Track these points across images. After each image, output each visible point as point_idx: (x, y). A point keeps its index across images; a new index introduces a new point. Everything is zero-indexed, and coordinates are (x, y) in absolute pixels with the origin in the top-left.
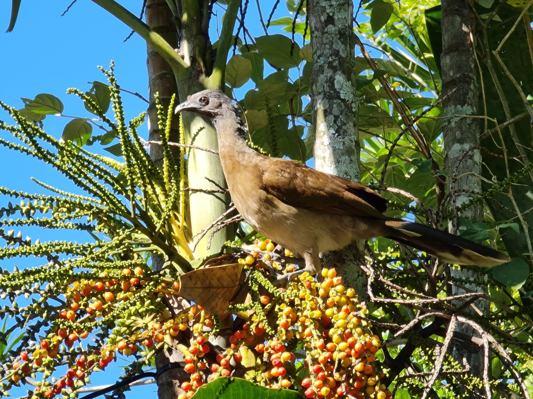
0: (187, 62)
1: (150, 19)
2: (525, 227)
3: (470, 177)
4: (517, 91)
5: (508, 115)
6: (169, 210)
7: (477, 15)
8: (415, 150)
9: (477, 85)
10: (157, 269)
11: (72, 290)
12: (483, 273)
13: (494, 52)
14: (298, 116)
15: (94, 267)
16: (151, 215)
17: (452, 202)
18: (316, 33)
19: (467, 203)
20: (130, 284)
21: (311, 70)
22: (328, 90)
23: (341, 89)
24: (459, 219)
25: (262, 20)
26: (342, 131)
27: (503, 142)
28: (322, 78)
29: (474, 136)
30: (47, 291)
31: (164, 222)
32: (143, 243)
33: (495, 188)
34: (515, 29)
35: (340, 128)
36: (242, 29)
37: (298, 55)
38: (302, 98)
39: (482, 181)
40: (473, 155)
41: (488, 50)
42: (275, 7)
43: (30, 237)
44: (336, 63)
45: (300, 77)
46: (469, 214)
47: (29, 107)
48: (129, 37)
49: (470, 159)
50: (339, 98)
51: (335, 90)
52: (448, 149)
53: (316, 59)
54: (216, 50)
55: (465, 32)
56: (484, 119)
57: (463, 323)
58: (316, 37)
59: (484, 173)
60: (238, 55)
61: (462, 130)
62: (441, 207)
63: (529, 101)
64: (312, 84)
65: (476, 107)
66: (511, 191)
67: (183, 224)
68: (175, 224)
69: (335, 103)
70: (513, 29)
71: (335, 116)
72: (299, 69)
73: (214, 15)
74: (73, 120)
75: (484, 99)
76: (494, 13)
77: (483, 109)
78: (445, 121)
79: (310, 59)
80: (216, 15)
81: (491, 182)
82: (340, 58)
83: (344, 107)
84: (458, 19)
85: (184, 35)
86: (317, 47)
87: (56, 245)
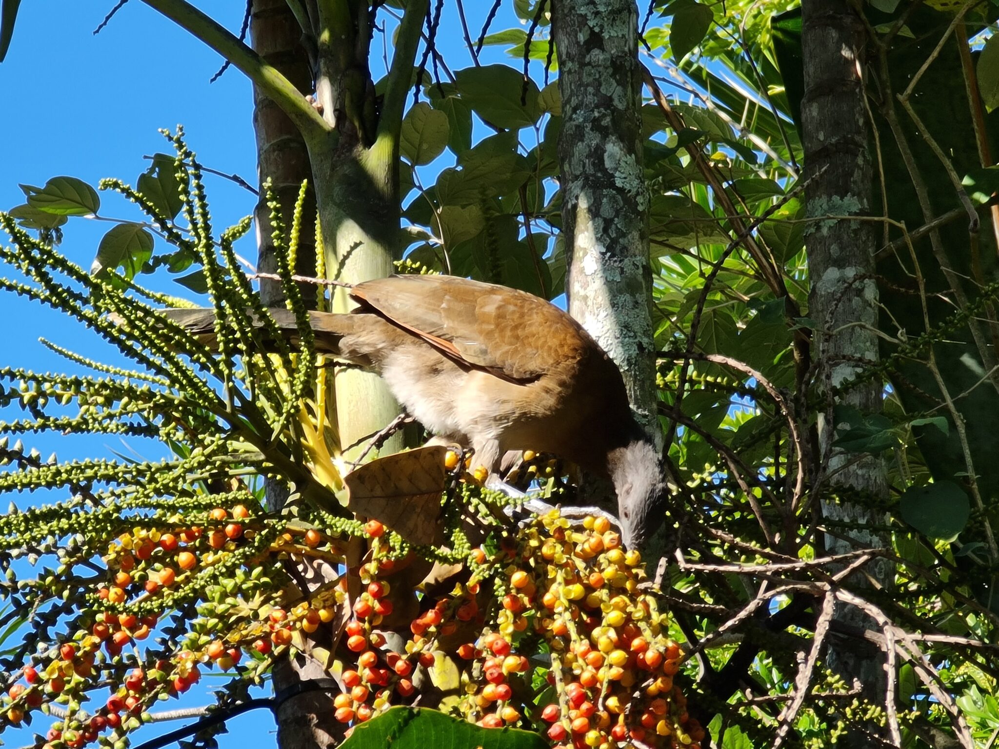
0: (329, 120)
1: (259, 39)
2: (959, 423)
3: (858, 329)
4: (943, 169)
5: (927, 213)
6: (297, 398)
7: (869, 26)
8: (755, 277)
9: (869, 158)
10: (275, 506)
11: (118, 549)
12: (883, 510)
13: (900, 97)
14: (537, 217)
15: (158, 506)
16: (262, 408)
17: (823, 377)
18: (569, 65)
19: (851, 379)
20: (225, 536)
21: (561, 134)
22: (592, 172)
23: (616, 169)
24: (837, 409)
25: (467, 38)
26: (618, 248)
27: (917, 264)
28: (580, 149)
29: (865, 252)
30: (69, 549)
31: (287, 419)
32: (250, 459)
33: (903, 351)
34: (940, 53)
35: (614, 241)
36: (430, 55)
37: (536, 104)
38: (543, 181)
39: (881, 339)
40: (863, 289)
41: (889, 91)
42: (493, 14)
43: (38, 449)
44: (606, 121)
45: (540, 145)
46: (855, 399)
47: (34, 203)
48: (220, 73)
49: (858, 296)
50: (612, 185)
51: (604, 171)
52: (815, 278)
53: (569, 114)
54: (382, 96)
55: (846, 59)
56: (882, 222)
57: (845, 604)
58: (569, 72)
59: (883, 323)
60: (423, 103)
61: (841, 243)
62: (803, 386)
63: (966, 187)
64: (563, 160)
65: (868, 200)
66: (932, 357)
67: (322, 421)
68: (308, 423)
69: (605, 196)
70: (935, 54)
71: (605, 220)
72: (537, 130)
73: (379, 30)
74: (118, 227)
75: (883, 184)
76: (901, 22)
77: (881, 201)
78: (810, 225)
79: (558, 111)
80: (383, 31)
81: (896, 341)
82: (615, 110)
83: (621, 203)
84: (834, 34)
85: (323, 69)
86: (572, 90)
87: (87, 467)
